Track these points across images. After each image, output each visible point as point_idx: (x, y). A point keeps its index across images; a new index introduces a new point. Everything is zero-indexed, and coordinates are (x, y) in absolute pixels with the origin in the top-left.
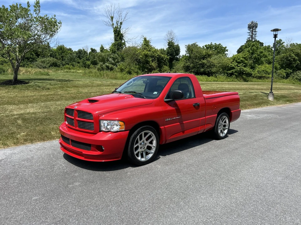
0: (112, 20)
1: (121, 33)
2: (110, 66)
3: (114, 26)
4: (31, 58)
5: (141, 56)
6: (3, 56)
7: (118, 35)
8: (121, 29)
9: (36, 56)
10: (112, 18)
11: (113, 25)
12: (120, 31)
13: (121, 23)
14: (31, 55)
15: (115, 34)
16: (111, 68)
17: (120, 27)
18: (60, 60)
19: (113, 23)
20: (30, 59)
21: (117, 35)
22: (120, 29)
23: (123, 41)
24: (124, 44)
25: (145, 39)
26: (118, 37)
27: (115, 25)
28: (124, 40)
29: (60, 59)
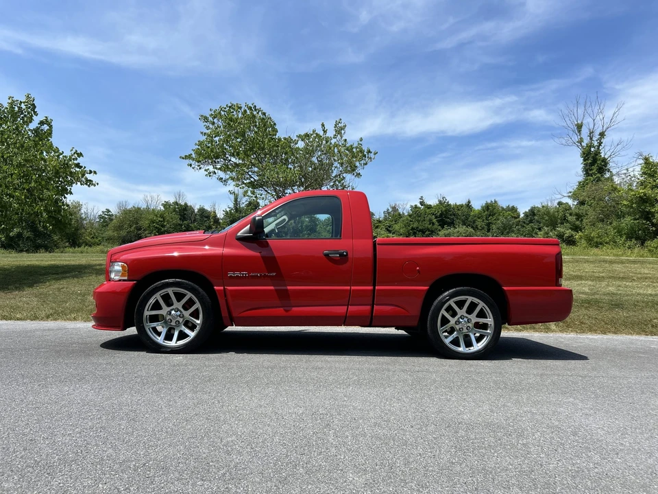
0: (579, 131)
1: (603, 156)
2: (568, 233)
3: (584, 144)
4: (428, 230)
5: (625, 203)
6: (388, 230)
7: (595, 163)
8: (601, 147)
9: (440, 225)
10: (579, 127)
11: (581, 141)
12: (597, 153)
13: (602, 135)
14: (430, 224)
15: (585, 160)
16: (569, 237)
17: (600, 144)
18: (483, 231)
19: (581, 138)
20: (427, 233)
21: (590, 163)
22: (598, 148)
23: (607, 175)
24: (611, 179)
25: (646, 159)
26: (595, 168)
27: (586, 141)
28: (609, 171)
29: (483, 228)
